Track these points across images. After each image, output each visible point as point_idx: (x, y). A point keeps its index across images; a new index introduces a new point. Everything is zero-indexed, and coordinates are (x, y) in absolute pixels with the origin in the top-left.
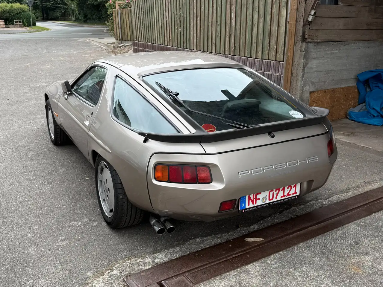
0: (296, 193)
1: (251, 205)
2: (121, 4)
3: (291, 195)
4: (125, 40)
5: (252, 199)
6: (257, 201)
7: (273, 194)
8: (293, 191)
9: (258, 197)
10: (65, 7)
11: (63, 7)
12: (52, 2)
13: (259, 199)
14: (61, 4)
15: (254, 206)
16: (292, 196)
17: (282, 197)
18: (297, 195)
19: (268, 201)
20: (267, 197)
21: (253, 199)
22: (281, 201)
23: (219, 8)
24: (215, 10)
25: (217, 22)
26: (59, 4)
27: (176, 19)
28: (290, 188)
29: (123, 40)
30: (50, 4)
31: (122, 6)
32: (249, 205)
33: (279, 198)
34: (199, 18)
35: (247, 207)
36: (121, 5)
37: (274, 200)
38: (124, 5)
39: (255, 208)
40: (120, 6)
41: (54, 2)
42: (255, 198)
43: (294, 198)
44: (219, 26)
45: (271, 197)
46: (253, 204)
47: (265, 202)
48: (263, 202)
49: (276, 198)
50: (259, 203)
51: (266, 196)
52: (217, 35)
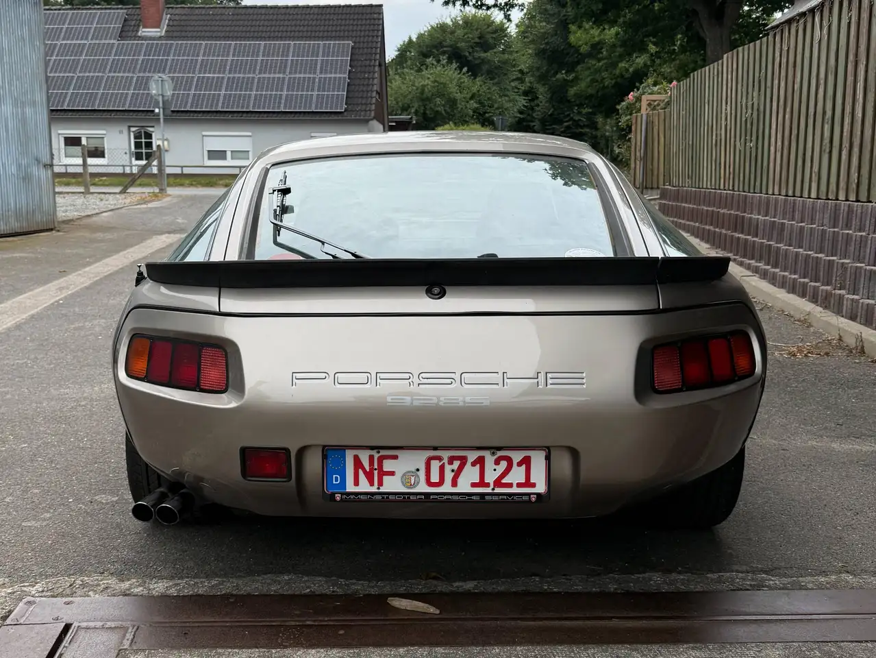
0: (528, 483)
1: (364, 486)
2: (655, 101)
3: (510, 485)
4: (652, 188)
5: (368, 469)
6: (385, 478)
7: (442, 469)
8: (517, 475)
9: (388, 465)
10: (594, 133)
11: (592, 134)
12: (566, 124)
13: (392, 473)
14: (587, 126)
15: (374, 489)
16: (515, 490)
17: (474, 485)
18: (538, 495)
19: (423, 488)
20: (422, 474)
21: (372, 469)
22: (474, 498)
23: (831, 74)
24: (822, 82)
25: (824, 113)
26: (582, 127)
27: (744, 119)
28: (504, 464)
29: (646, 188)
30: (562, 128)
31: (658, 105)
32: (356, 483)
33: (464, 486)
34: (788, 110)
35: (350, 488)
36: (656, 103)
37: (447, 488)
38: (664, 103)
39: (379, 497)
40: (652, 107)
41: (571, 123)
42: (376, 467)
43: (526, 498)
44: (828, 123)
45: (435, 478)
46: (372, 484)
47: (411, 486)
48: (408, 488)
49: (454, 483)
50: (392, 485)
51: (418, 470)
52: (824, 148)
